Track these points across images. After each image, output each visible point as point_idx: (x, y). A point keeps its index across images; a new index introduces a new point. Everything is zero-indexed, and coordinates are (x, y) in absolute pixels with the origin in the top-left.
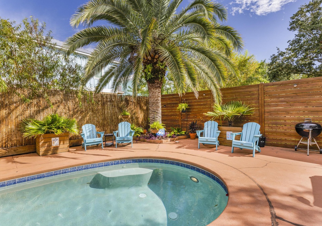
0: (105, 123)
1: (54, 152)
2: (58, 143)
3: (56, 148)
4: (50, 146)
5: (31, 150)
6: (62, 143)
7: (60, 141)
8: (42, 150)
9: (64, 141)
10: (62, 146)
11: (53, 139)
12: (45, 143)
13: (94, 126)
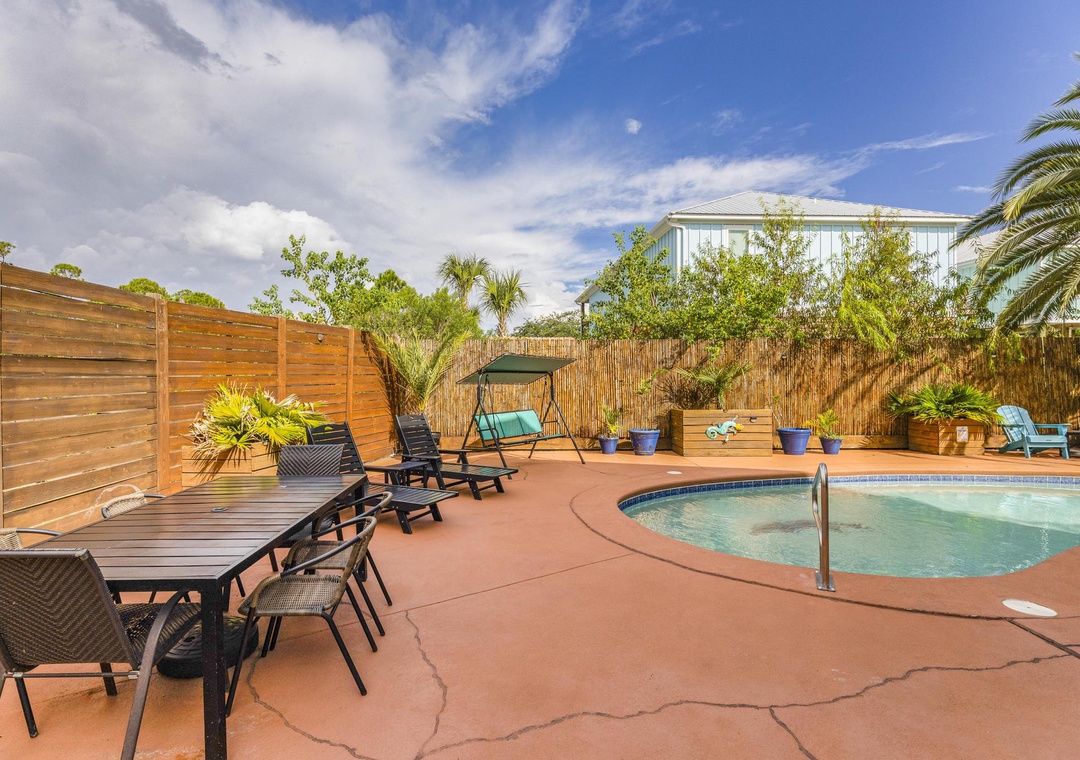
0: (1036, 406)
1: (961, 450)
2: (967, 437)
3: (963, 445)
4: (953, 440)
5: (902, 445)
6: (972, 438)
7: (970, 433)
8: (943, 445)
9: (975, 433)
10: (972, 443)
11: (958, 428)
12: (946, 433)
13: (1025, 412)
